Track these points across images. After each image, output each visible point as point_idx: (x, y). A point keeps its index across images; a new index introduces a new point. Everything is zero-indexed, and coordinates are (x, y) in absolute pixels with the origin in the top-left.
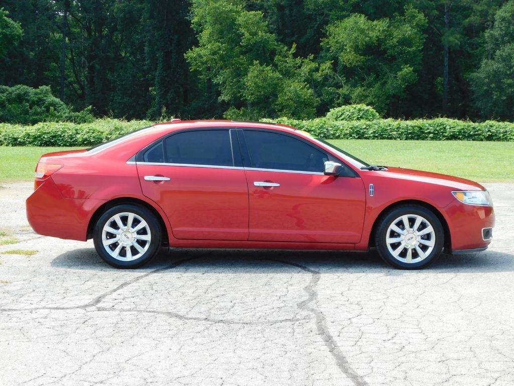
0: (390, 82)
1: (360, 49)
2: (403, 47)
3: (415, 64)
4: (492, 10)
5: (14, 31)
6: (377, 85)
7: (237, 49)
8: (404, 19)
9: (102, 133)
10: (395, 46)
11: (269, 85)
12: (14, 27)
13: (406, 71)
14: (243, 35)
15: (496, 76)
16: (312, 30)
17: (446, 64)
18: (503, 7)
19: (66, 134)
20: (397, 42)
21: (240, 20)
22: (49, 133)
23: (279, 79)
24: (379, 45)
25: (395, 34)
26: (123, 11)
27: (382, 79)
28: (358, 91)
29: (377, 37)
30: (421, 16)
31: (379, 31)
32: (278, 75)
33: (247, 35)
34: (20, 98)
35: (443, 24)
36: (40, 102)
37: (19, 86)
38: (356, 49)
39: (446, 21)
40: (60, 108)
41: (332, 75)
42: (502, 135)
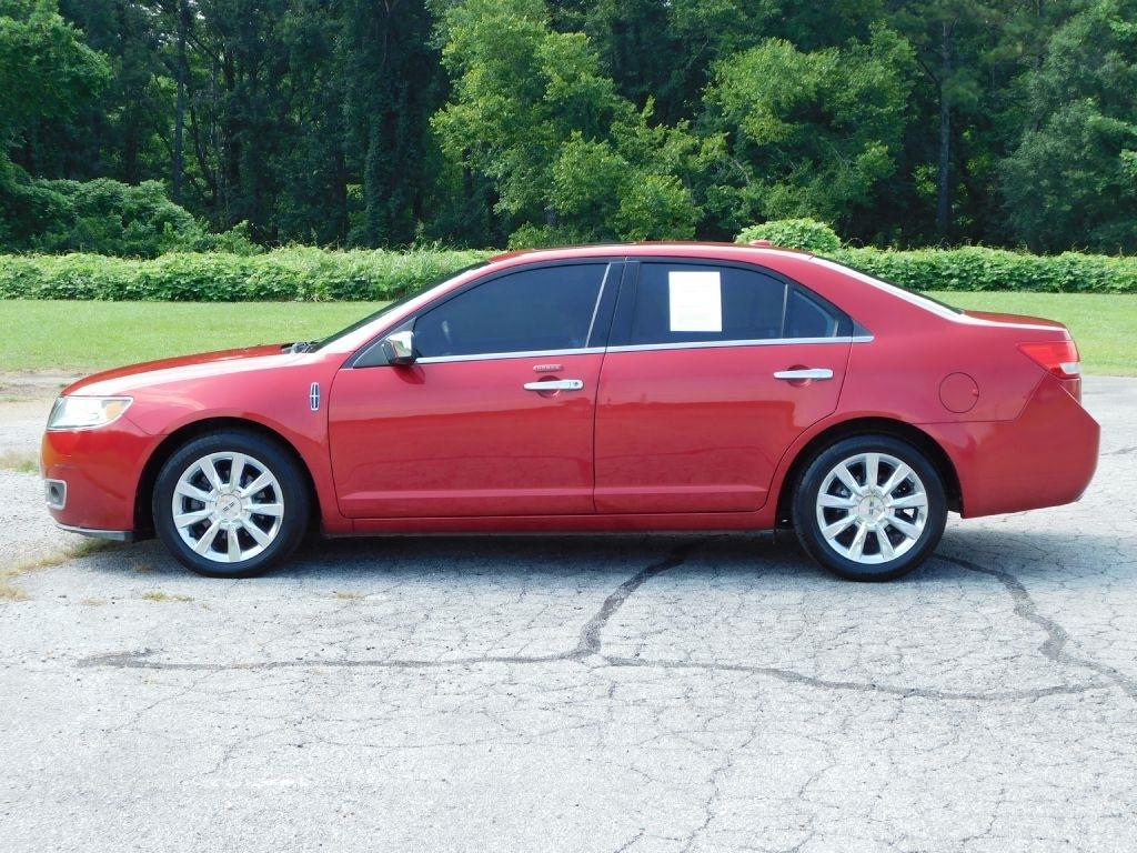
0: (841, 175)
1: (781, 110)
2: (867, 107)
3: (892, 140)
4: (1042, 33)
5: (93, 71)
6: (817, 181)
7: (536, 109)
8: (870, 51)
9: (295, 274)
10: (852, 104)
11: (601, 180)
12: (93, 63)
13: (874, 154)
14: (549, 79)
15: (1052, 165)
16: (682, 72)
17: (945, 140)
18: (1065, 28)
19: (224, 277)
20: (856, 96)
21: (544, 50)
22: (189, 274)
23: (621, 168)
24: (821, 101)
25: (852, 80)
26: (301, 32)
27: (826, 169)
28: (779, 192)
29: (816, 85)
30: (904, 44)
31: (820, 73)
32: (619, 159)
33: (557, 79)
34: (103, 205)
35: (940, 60)
36: (143, 213)
37: (100, 180)
38: (776, 109)
39: (945, 55)
40: (184, 225)
41: (724, 161)
42: (1094, 281)
